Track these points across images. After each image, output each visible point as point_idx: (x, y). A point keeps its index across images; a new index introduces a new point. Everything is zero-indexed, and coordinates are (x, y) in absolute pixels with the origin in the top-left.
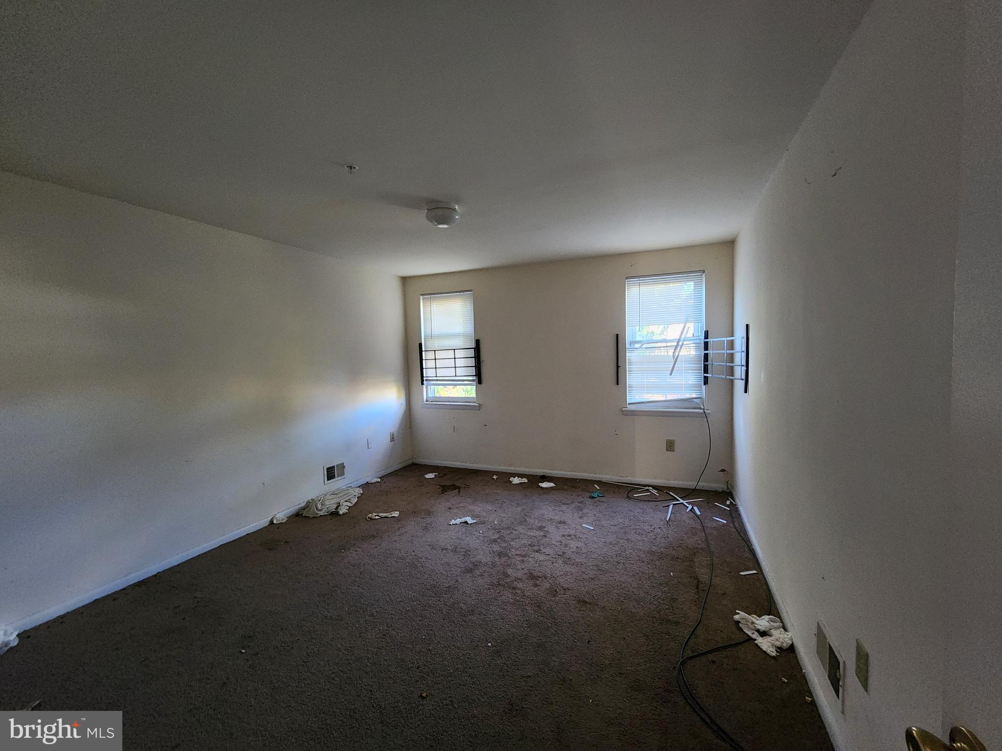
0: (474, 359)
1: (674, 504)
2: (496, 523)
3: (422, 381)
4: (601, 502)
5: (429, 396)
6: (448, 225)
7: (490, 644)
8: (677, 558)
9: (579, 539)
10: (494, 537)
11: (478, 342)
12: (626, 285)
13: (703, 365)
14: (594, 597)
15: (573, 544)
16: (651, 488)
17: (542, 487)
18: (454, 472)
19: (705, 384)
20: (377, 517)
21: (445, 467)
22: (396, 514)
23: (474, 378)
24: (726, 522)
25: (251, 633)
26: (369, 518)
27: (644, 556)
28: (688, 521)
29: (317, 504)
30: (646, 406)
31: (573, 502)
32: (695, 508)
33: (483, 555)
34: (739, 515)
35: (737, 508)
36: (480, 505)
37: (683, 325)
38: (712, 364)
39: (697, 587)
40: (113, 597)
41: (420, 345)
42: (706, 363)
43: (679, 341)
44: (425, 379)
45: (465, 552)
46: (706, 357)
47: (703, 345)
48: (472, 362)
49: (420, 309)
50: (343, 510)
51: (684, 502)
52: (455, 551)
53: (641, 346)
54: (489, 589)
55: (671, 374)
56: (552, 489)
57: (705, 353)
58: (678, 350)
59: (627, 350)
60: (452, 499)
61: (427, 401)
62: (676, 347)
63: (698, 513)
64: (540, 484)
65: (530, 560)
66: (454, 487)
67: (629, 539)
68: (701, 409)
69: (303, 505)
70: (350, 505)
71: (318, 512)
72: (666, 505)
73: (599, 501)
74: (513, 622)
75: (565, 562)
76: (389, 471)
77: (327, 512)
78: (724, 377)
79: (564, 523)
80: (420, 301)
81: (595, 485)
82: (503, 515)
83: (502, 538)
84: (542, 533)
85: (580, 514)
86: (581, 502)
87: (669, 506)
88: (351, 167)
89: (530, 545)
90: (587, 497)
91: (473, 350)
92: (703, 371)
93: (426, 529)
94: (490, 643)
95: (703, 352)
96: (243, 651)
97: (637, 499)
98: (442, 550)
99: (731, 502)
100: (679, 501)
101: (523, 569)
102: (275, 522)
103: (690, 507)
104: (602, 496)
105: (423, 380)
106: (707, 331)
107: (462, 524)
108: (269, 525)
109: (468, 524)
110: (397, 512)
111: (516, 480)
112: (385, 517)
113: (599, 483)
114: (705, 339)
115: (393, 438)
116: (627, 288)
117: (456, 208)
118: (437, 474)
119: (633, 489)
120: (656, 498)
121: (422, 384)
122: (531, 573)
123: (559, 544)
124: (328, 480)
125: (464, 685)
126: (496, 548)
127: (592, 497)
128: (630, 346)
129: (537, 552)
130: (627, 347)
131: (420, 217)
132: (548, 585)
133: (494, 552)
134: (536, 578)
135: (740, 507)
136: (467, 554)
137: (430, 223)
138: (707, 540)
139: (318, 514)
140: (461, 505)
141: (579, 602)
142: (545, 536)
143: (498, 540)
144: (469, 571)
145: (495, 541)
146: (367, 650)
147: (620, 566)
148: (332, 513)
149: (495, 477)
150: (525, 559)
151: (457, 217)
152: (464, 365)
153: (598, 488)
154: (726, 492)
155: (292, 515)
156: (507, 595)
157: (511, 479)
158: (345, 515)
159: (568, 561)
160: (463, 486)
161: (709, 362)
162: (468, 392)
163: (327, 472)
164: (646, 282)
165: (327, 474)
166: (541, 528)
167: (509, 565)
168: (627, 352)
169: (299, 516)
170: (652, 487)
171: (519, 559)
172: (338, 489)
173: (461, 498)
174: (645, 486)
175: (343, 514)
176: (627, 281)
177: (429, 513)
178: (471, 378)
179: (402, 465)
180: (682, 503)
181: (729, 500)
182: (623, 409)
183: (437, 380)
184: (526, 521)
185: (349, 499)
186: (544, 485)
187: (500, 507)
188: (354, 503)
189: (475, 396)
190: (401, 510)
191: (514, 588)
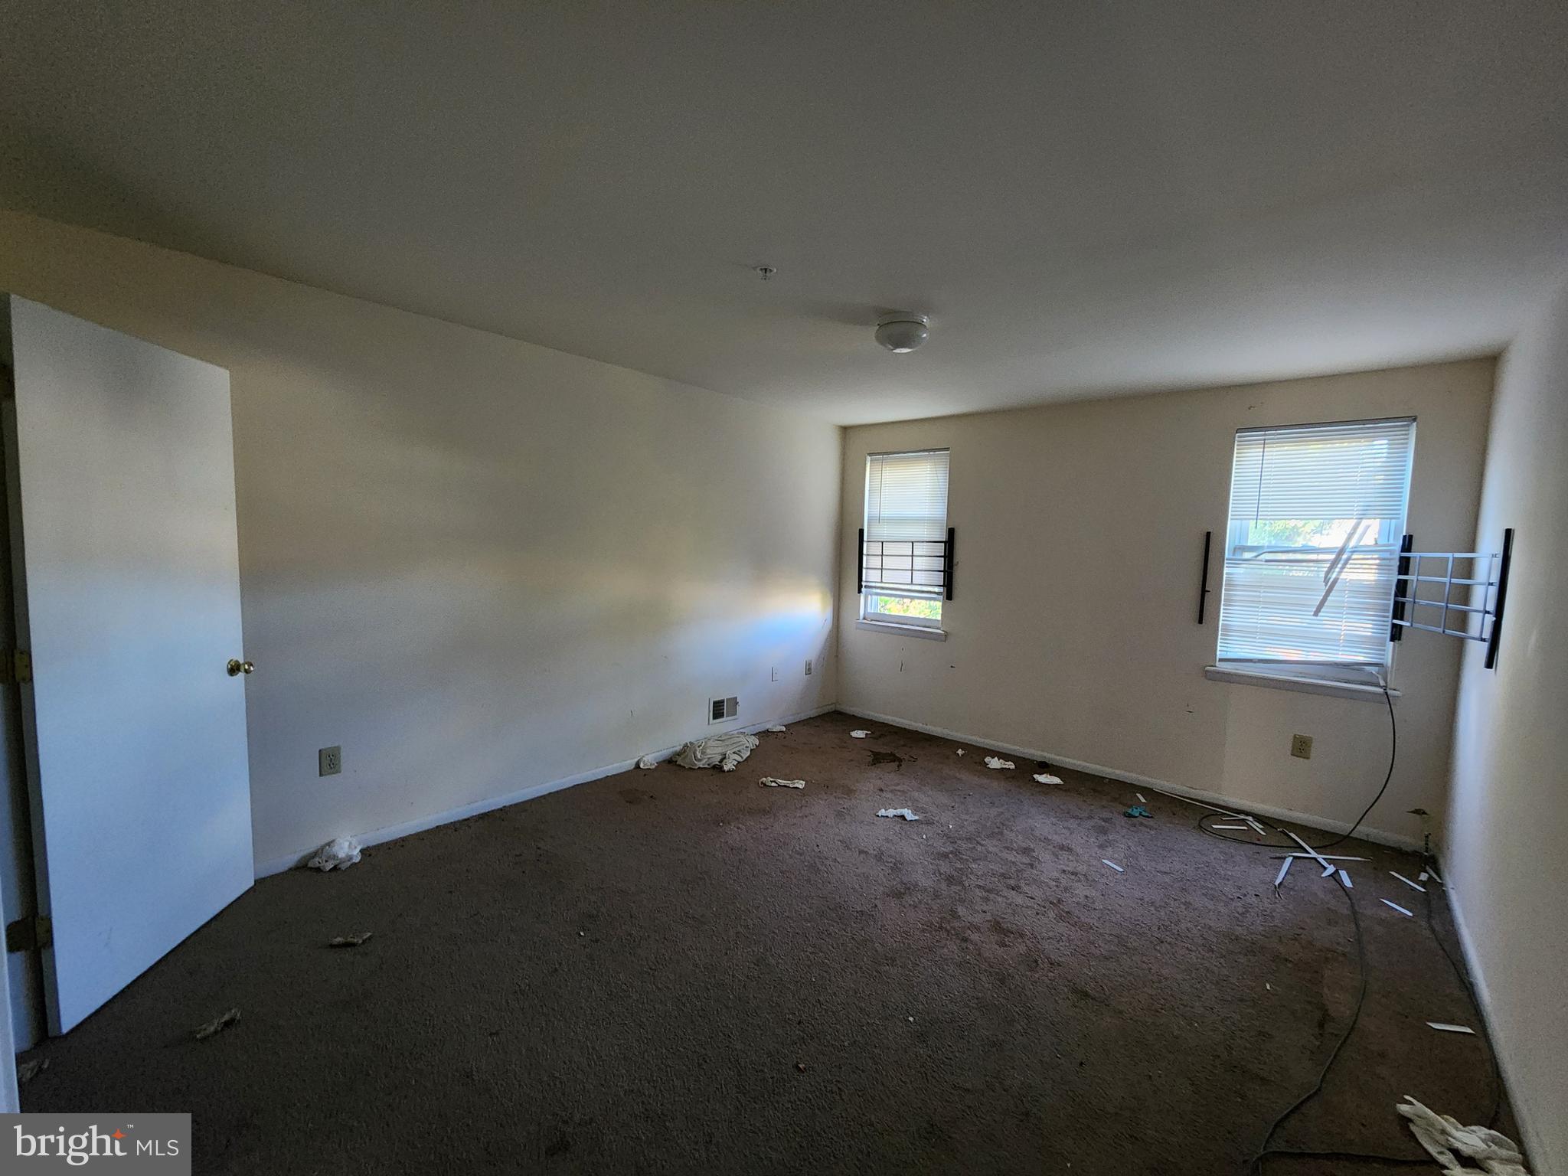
0: (943, 559)
1: (1295, 858)
2: (951, 827)
3: (860, 586)
4: (1146, 827)
5: (869, 611)
6: (910, 348)
7: (911, 1019)
8: (1286, 960)
9: (1091, 882)
10: (945, 850)
11: (951, 532)
12: (1236, 443)
13: (1392, 603)
14: (1103, 989)
15: (1081, 890)
16: (1250, 818)
17: (1038, 782)
18: (896, 733)
19: (1393, 639)
20: (773, 784)
21: (884, 723)
22: (801, 784)
23: (941, 589)
24: (1410, 914)
25: (595, 912)
26: (762, 783)
27: (1215, 940)
28: (1321, 894)
29: (696, 750)
30: (1256, 668)
31: (1090, 818)
32: (1343, 874)
33: (922, 876)
34: (1447, 908)
35: (1444, 890)
36: (930, 792)
37: (1353, 522)
38: (1414, 602)
39: (1321, 1025)
40: (455, 827)
41: (861, 532)
42: (1401, 599)
43: (1342, 551)
44: (864, 584)
45: (895, 864)
46: (1402, 588)
47: (1397, 563)
48: (940, 564)
49: (865, 474)
50: (728, 766)
51: (1320, 858)
52: (879, 857)
53: (1256, 557)
54: (924, 931)
55: (1316, 614)
56: (1056, 788)
57: (1399, 580)
58: (1337, 570)
59: (1226, 561)
60: (885, 776)
61: (864, 619)
62: (1334, 563)
63: (1348, 883)
64: (1036, 776)
65: (1000, 899)
66: (893, 758)
67: (1189, 903)
68: (1378, 685)
69: (678, 748)
70: (739, 759)
71: (696, 762)
72: (1278, 855)
73: (1141, 824)
74: (955, 995)
75: (1060, 918)
76: (803, 717)
77: (709, 765)
78: (1440, 630)
79: (1069, 850)
80: (865, 464)
81: (1138, 795)
82: (964, 817)
83: (957, 853)
84: (1026, 860)
85: (1102, 838)
86: (1105, 820)
87: (1285, 858)
88: (766, 270)
89: (1003, 875)
90: (1119, 813)
91: (943, 544)
92: (1390, 614)
93: (840, 815)
94: (912, 1016)
95: (1395, 577)
96: (582, 934)
97: (1218, 834)
98: (859, 852)
99: (1430, 877)
100: (1309, 853)
101: (985, 912)
102: (642, 766)
103: (1331, 869)
104: (1148, 817)
105: (862, 586)
106: (1411, 537)
107: (897, 819)
108: (634, 769)
109: (906, 820)
110: (802, 782)
111: (995, 763)
112: (785, 786)
113: (1147, 791)
114: (1402, 551)
115: (810, 669)
116: (1237, 449)
117: (925, 320)
118: (869, 732)
119: (1213, 815)
120: (1259, 840)
121: (860, 591)
122: (998, 922)
123: (1054, 884)
124: (714, 718)
125: (863, 1071)
126: (945, 867)
127: (1129, 814)
128: (1234, 554)
129: (1013, 890)
130: (1226, 556)
131: (867, 338)
132: (1022, 949)
133: (941, 874)
134: (1007, 932)
135: (1451, 891)
136: (897, 867)
137: (881, 346)
138: (1359, 941)
139: (696, 765)
140: (898, 788)
141: (1075, 991)
142: (1032, 866)
143: (950, 855)
144: (898, 895)
145: (945, 856)
146: (733, 976)
147: (1164, 948)
148: (714, 767)
149: (960, 752)
150: (991, 896)
151: (925, 335)
152: (927, 567)
153: (1144, 801)
154: (1421, 854)
155: (664, 761)
156: (951, 949)
157: (986, 760)
158: (731, 773)
159: (1065, 916)
160: (907, 757)
161: (1408, 599)
162: (929, 610)
163: (714, 707)
164: (1278, 439)
165: (713, 710)
166: (1026, 851)
167: (962, 901)
168: (1226, 565)
169: (671, 763)
170: (1253, 817)
171: (980, 894)
172: (726, 734)
173: (900, 777)
174: (1239, 812)
175: (729, 771)
176: (1239, 437)
177: (849, 792)
178: (937, 589)
179: (820, 712)
180: (1315, 859)
181: (1426, 872)
182: (1208, 668)
183: (883, 588)
184: (1002, 833)
185: (739, 751)
186: (1043, 778)
187: (962, 803)
188: (745, 758)
189: (939, 618)
190: (808, 779)
191: (965, 940)
